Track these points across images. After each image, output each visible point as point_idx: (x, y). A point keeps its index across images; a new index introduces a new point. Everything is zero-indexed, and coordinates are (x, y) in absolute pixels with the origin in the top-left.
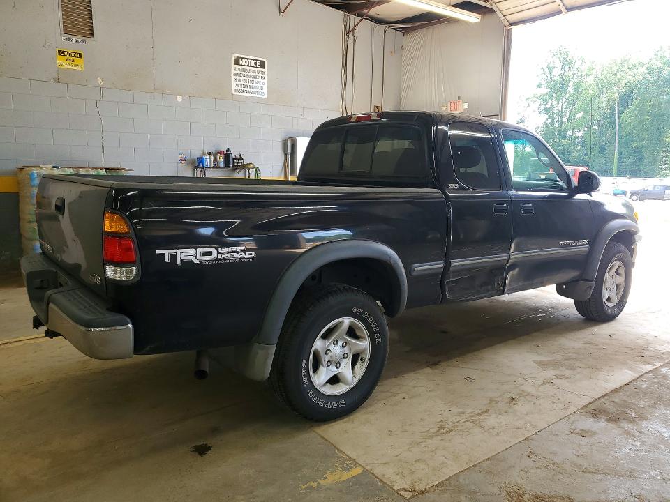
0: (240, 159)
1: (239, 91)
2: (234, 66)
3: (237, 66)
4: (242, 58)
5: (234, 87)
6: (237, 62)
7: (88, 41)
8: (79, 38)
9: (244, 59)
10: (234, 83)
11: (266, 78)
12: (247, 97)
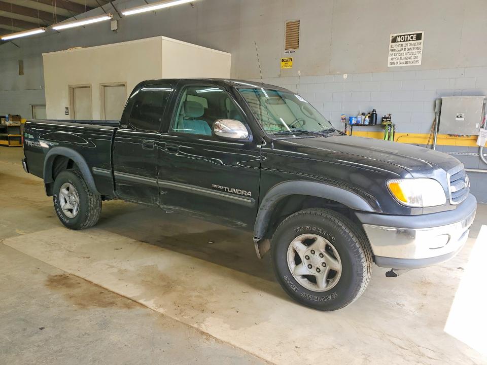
0: (388, 118)
1: (393, 63)
2: (391, 44)
3: (395, 44)
4: (399, 36)
5: (389, 61)
6: (394, 40)
7: (296, 50)
8: (291, 50)
9: (401, 36)
10: (390, 58)
11: (422, 48)
12: (401, 67)
